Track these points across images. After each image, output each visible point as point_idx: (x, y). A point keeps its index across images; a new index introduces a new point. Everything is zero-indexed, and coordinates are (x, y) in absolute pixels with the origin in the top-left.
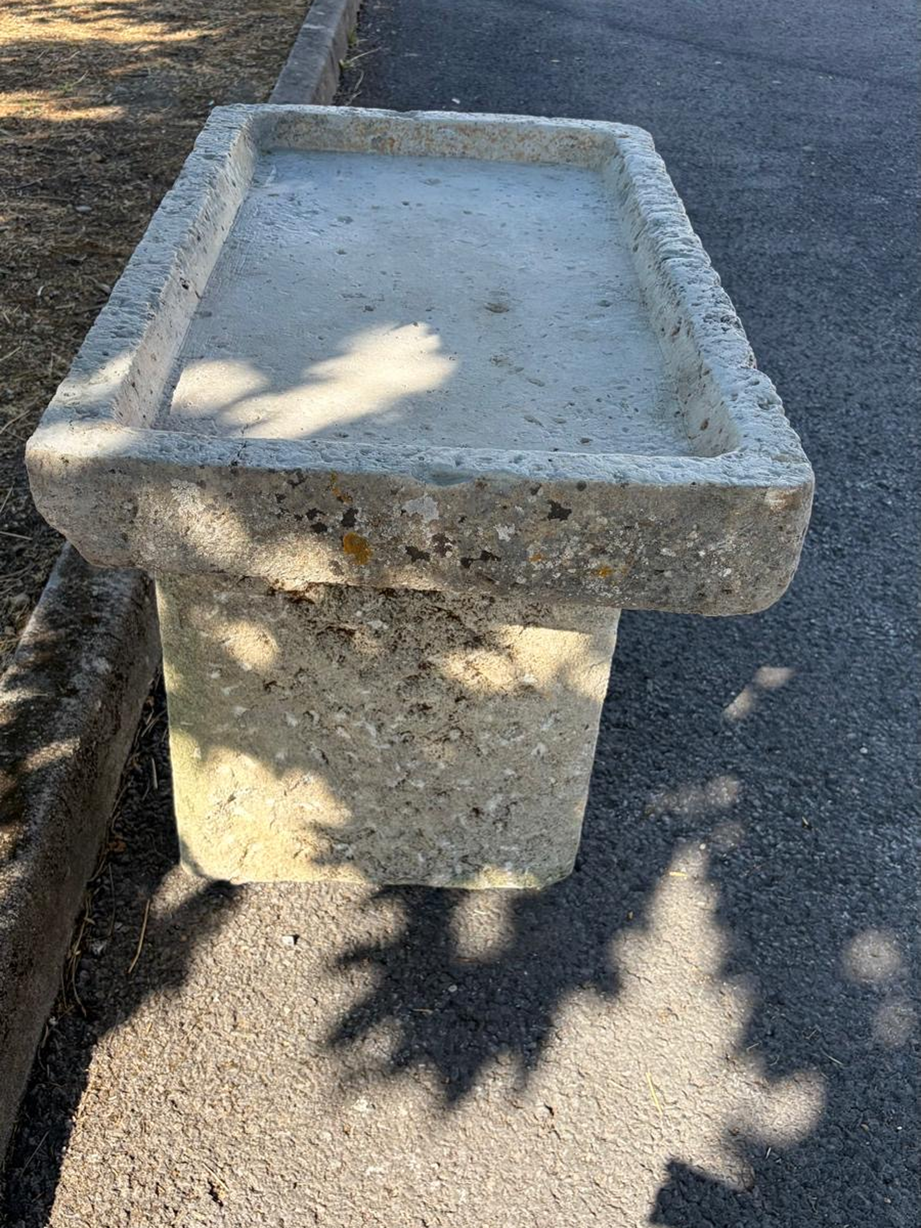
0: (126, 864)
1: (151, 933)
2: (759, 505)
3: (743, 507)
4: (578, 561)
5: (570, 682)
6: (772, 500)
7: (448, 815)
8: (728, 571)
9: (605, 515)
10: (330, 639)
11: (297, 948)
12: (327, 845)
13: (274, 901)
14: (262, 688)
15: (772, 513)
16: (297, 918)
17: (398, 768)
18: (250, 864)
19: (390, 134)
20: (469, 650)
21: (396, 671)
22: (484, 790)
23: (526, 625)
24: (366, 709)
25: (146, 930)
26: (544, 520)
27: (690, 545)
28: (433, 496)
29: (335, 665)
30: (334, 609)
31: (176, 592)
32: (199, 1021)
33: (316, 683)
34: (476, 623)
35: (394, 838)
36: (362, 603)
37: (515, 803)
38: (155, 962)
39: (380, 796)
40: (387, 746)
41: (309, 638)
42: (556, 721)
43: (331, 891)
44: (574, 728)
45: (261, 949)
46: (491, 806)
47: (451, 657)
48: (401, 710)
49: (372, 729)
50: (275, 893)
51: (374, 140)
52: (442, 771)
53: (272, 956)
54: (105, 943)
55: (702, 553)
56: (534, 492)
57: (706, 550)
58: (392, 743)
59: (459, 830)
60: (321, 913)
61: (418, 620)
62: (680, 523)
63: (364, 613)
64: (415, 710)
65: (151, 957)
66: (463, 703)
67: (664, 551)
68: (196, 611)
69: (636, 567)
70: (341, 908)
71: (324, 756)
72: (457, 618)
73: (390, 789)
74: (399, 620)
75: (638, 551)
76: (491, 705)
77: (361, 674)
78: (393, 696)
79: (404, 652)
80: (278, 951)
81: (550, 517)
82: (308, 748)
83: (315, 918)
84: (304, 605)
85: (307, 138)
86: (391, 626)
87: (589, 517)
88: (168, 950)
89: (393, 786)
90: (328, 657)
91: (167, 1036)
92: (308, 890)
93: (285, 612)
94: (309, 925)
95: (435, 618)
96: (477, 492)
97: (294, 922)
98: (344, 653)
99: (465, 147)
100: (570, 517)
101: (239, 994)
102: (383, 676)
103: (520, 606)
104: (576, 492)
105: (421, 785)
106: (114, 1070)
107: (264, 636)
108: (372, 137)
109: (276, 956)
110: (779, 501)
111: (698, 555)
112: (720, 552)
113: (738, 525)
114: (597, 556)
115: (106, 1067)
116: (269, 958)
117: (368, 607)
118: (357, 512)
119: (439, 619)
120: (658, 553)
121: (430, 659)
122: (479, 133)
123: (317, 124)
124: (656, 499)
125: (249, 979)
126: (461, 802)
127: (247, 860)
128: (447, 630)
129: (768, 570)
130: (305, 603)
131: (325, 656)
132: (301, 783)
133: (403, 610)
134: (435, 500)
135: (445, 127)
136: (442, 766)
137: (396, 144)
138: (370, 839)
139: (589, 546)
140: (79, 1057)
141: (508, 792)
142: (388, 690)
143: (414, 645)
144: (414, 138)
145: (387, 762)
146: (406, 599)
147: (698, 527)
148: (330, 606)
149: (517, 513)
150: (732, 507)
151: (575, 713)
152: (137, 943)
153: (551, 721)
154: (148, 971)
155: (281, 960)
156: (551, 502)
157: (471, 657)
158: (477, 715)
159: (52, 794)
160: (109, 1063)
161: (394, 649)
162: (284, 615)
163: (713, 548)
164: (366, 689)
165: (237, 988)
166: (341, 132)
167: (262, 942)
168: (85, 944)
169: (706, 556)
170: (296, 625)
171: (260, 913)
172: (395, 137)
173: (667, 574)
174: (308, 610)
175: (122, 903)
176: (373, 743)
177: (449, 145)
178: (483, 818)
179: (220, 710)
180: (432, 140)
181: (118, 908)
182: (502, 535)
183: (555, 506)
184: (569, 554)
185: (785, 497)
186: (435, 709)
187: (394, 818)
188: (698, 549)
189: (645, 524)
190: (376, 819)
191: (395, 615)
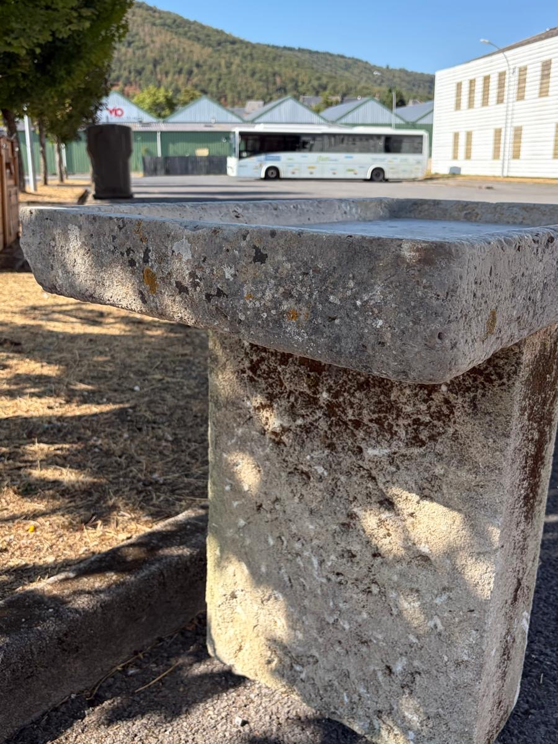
0: (187, 638)
1: (166, 678)
2: (398, 256)
3: (385, 260)
4: (276, 303)
5: (458, 562)
6: (407, 253)
7: (367, 664)
8: (380, 323)
9: (289, 260)
10: (296, 479)
11: (241, 729)
12: (289, 663)
13: (252, 696)
14: (255, 508)
15: (409, 266)
16: (257, 713)
17: (331, 604)
18: (241, 658)
19: (476, 210)
20: (382, 510)
21: (333, 515)
22: (393, 648)
23: (424, 497)
24: (313, 543)
25: (166, 676)
26: (251, 263)
27: (349, 293)
28: (188, 238)
29: (296, 500)
30: (297, 453)
31: (215, 421)
32: (146, 739)
33: (285, 512)
34: (384, 484)
35: (328, 670)
36: (312, 451)
37: (420, 674)
38: (154, 694)
39: (319, 626)
40: (324, 581)
41: (283, 474)
42: (449, 598)
43: (292, 707)
44: (461, 609)
45: (219, 718)
46: (398, 668)
47: (369, 512)
48: (335, 551)
49: (315, 561)
50: (257, 692)
51: (466, 214)
52: (364, 620)
53: (222, 726)
54: (138, 670)
55: (359, 303)
56: (244, 237)
57: (361, 299)
58: (329, 580)
59: (376, 684)
60: (274, 717)
61: (348, 474)
62: (339, 272)
63: (312, 458)
64: (346, 555)
65: (154, 690)
66: (379, 559)
67: (332, 298)
68: (224, 438)
69: (313, 310)
70: (290, 721)
71: (290, 580)
72: (374, 478)
73: (328, 624)
74: (335, 471)
75: (314, 297)
76: (398, 567)
77: (311, 512)
78: (330, 537)
79: (338, 499)
80: (229, 725)
81: (255, 261)
82: (280, 569)
83: (267, 718)
84: (282, 446)
85: (426, 213)
86: (330, 474)
87: (279, 262)
88: (167, 692)
89: (331, 622)
90: (292, 492)
91: (122, 737)
92: (279, 700)
93: (268, 449)
94: (260, 720)
95: (359, 475)
96: (212, 236)
97: (253, 713)
98: (304, 492)
99: (524, 219)
100: (268, 261)
101: (183, 736)
102: (325, 517)
103: (417, 477)
104: (270, 238)
105: (347, 627)
106: (78, 740)
107: (258, 466)
108: (465, 212)
109: (225, 727)
110: (413, 254)
111: (355, 305)
112: (372, 302)
113: (384, 277)
114: (287, 299)
115: (74, 735)
116: (219, 727)
117: (316, 454)
118: (150, 251)
119: (362, 477)
120: (327, 300)
121: (355, 510)
122: (535, 210)
123: (434, 205)
124: (321, 247)
125: (197, 731)
126: (377, 656)
127: (240, 654)
128: (367, 488)
129: (411, 324)
130: (282, 445)
131: (290, 490)
132: (273, 598)
133: (339, 464)
134: (189, 242)
135: (513, 207)
136: (365, 615)
137: (479, 216)
138: (315, 666)
139: (281, 290)
140: (66, 721)
141: (411, 658)
142: (327, 530)
143: (345, 495)
144: (492, 213)
145: (325, 595)
146: (342, 455)
147: (354, 277)
148: (295, 450)
149: (235, 256)
150: (377, 258)
151: (464, 595)
152: (154, 679)
153: (444, 597)
154: (146, 696)
155: (225, 731)
156: (255, 247)
157: (383, 516)
158: (386, 572)
159: (158, 568)
160: (79, 734)
161: (333, 494)
162: (268, 450)
163: (366, 298)
164: (312, 524)
165: (185, 732)
166: (447, 210)
167: (224, 714)
168: (128, 667)
169: (362, 306)
170: (276, 461)
171: (238, 698)
172: (479, 212)
173: (337, 321)
174: (283, 451)
175: (165, 655)
176: (315, 573)
177: (513, 217)
178: (393, 677)
179: (230, 517)
180: (503, 214)
181: (162, 656)
182: (228, 276)
183: (257, 250)
184: (268, 295)
185: (418, 250)
186: (358, 557)
187: (331, 653)
188: (356, 298)
189: (316, 270)
190: (318, 648)
191: (333, 466)
